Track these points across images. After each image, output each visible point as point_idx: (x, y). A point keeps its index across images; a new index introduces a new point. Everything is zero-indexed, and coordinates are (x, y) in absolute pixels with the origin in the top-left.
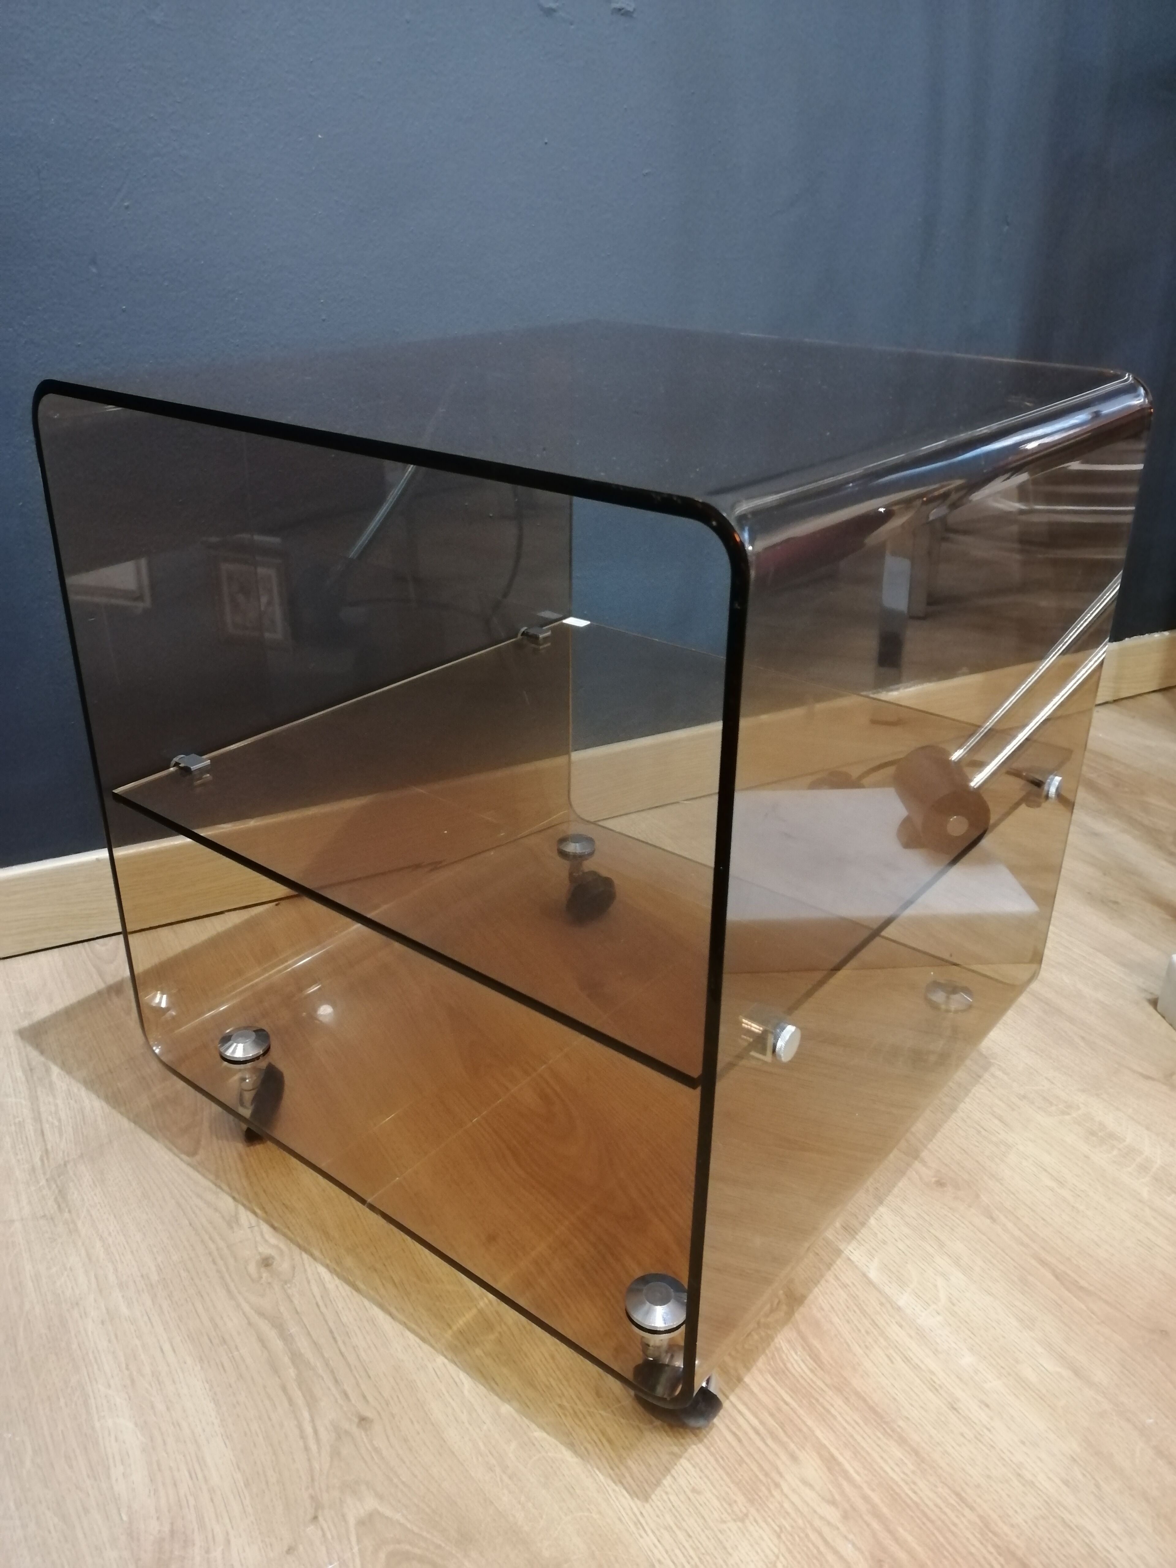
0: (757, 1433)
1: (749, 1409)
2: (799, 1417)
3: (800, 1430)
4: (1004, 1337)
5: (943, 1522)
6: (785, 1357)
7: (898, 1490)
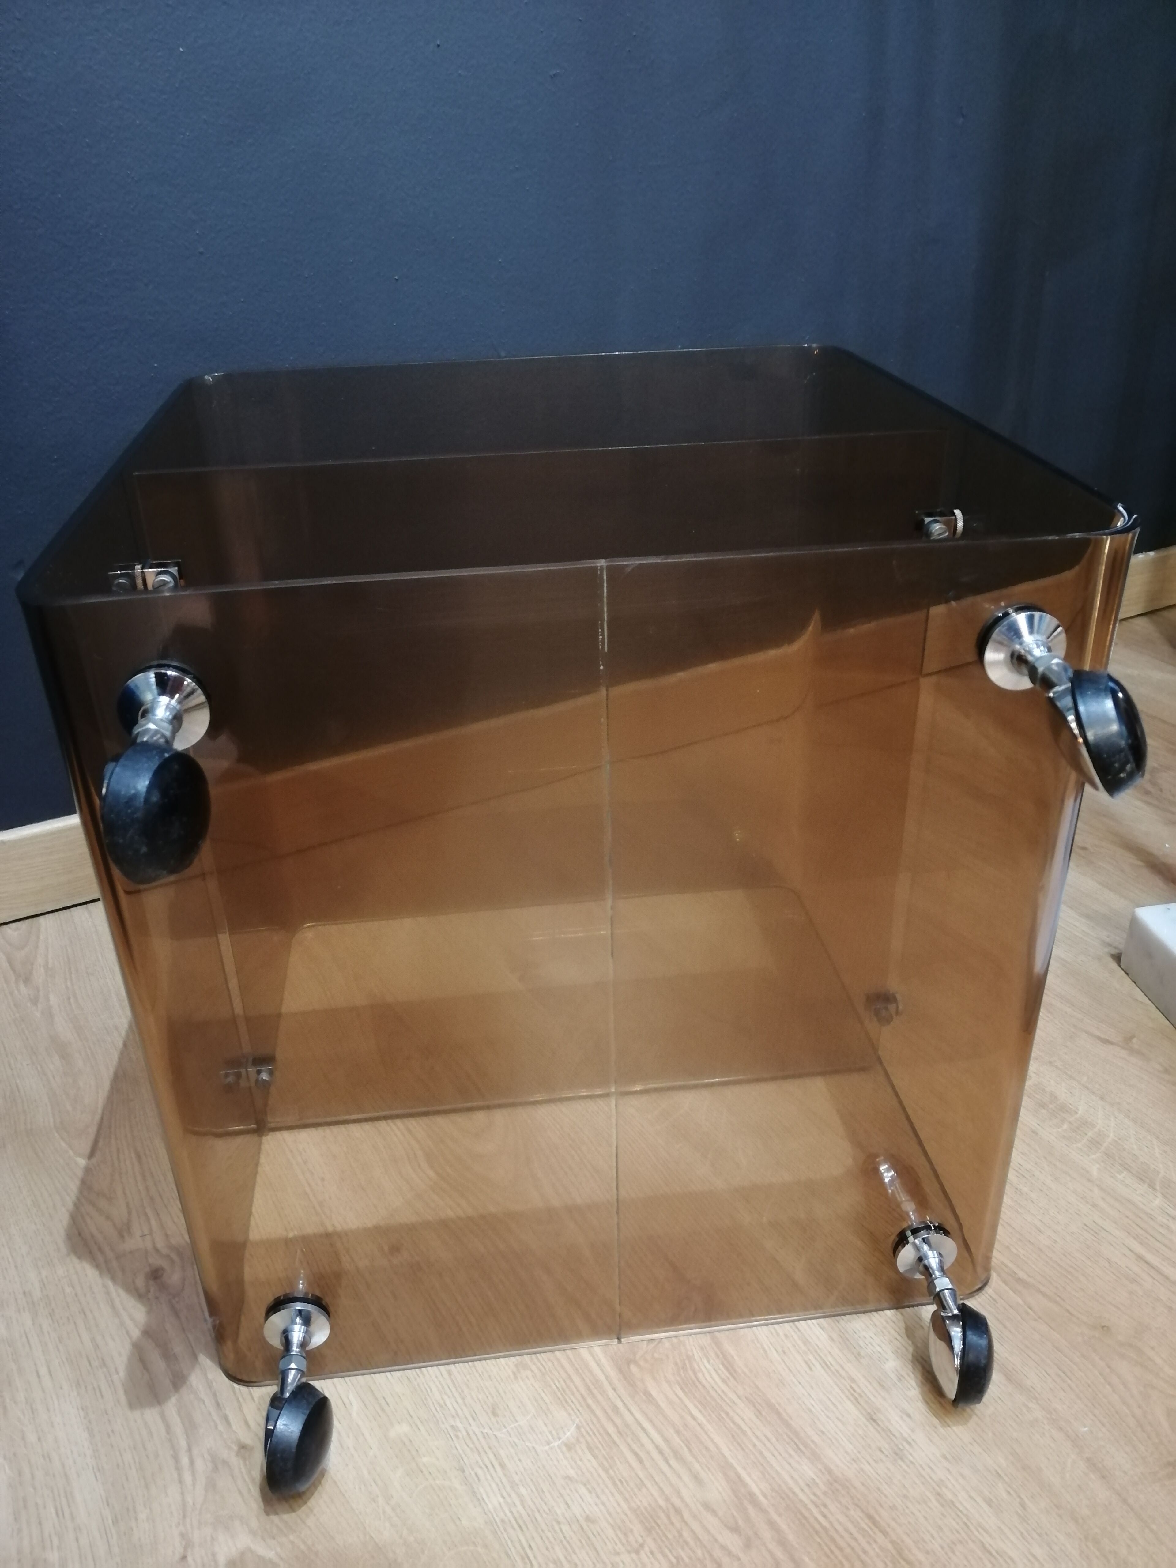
1: (654, 1425)
2: (707, 1433)
5: (853, 1549)
6: (696, 1366)
7: (807, 1514)
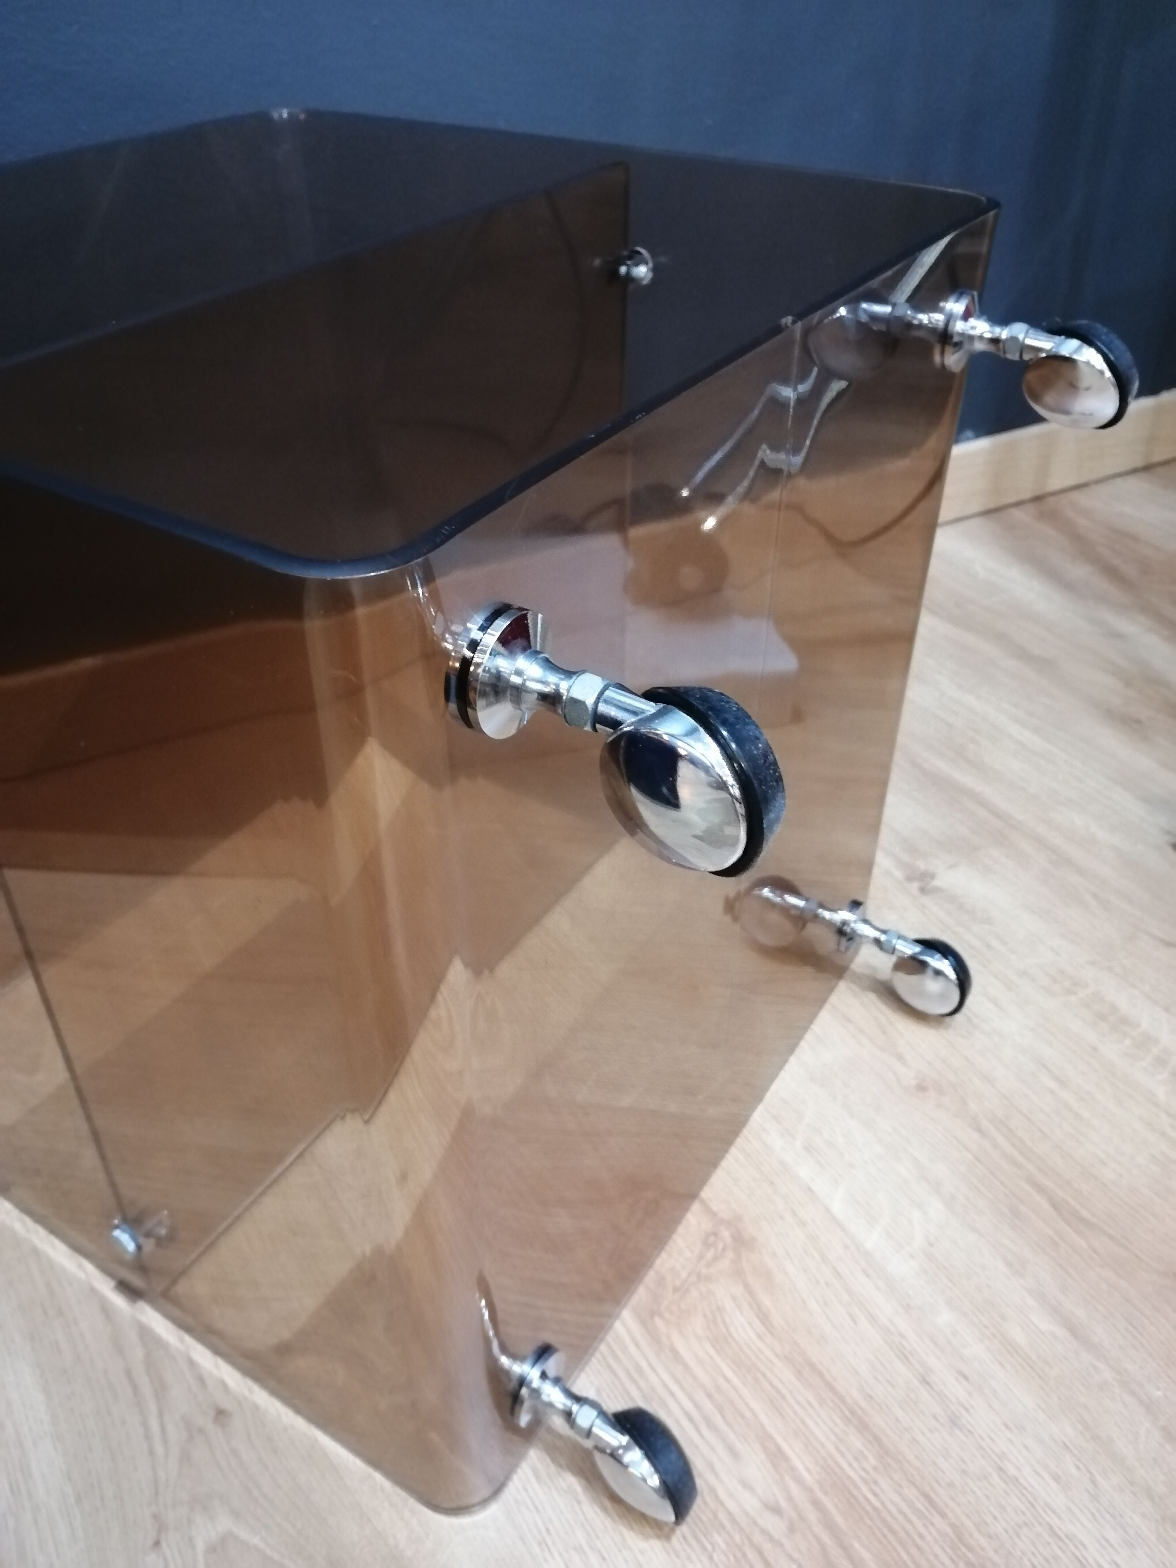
0: (691, 1419)
2: (741, 1397)
3: (742, 1416)
4: (989, 1286)
5: (907, 1533)
6: (727, 1319)
7: (855, 1492)
